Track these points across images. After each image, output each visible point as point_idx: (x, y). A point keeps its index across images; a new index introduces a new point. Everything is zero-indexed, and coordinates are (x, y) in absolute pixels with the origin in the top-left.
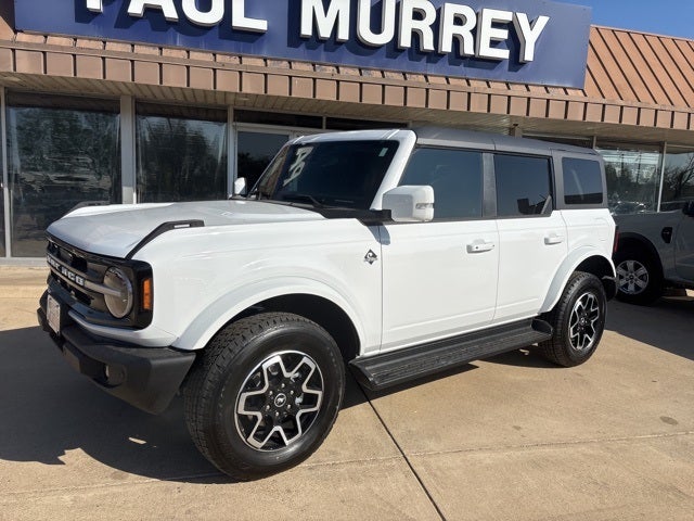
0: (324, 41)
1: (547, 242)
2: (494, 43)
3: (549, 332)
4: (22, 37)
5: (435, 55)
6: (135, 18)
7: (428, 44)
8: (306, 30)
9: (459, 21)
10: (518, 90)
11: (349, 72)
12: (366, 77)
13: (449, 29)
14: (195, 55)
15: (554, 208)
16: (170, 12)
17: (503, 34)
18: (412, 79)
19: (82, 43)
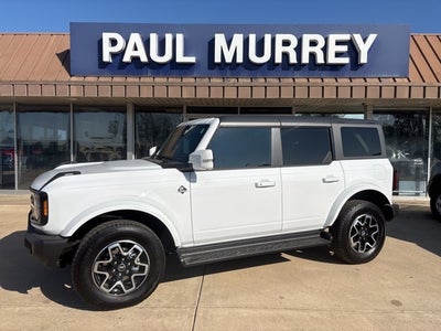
0: (229, 64)
1: (324, 181)
2: (338, 55)
3: (329, 239)
4: (74, 79)
5: (299, 66)
6: (127, 63)
7: (293, 59)
8: (218, 59)
9: (313, 43)
10: (358, 82)
11: (244, 81)
12: (255, 82)
13: (306, 49)
14: (157, 80)
15: (334, 159)
16: (144, 59)
17: (344, 48)
18: (284, 81)
19: (101, 79)
